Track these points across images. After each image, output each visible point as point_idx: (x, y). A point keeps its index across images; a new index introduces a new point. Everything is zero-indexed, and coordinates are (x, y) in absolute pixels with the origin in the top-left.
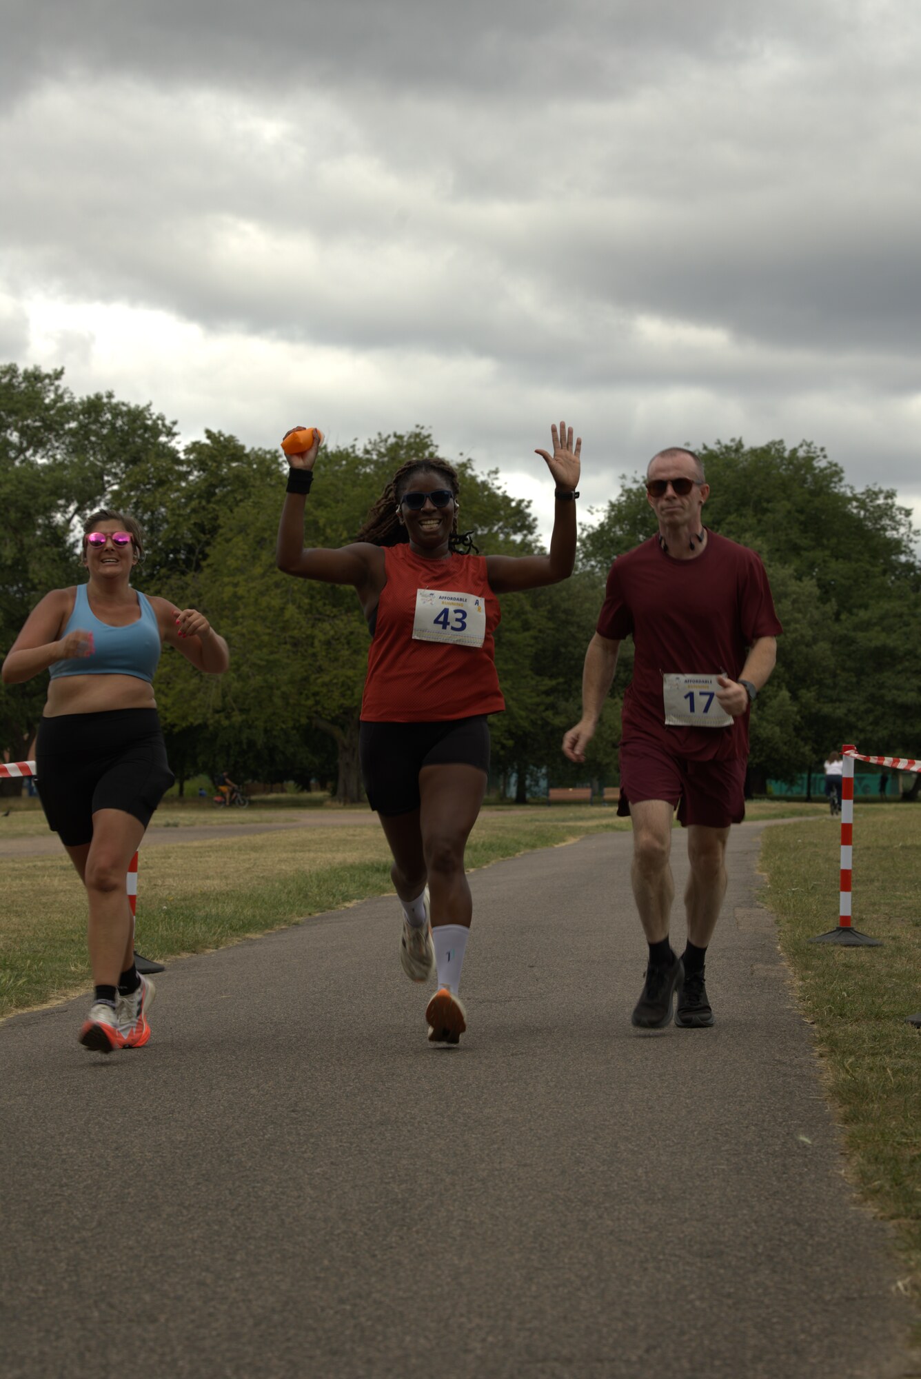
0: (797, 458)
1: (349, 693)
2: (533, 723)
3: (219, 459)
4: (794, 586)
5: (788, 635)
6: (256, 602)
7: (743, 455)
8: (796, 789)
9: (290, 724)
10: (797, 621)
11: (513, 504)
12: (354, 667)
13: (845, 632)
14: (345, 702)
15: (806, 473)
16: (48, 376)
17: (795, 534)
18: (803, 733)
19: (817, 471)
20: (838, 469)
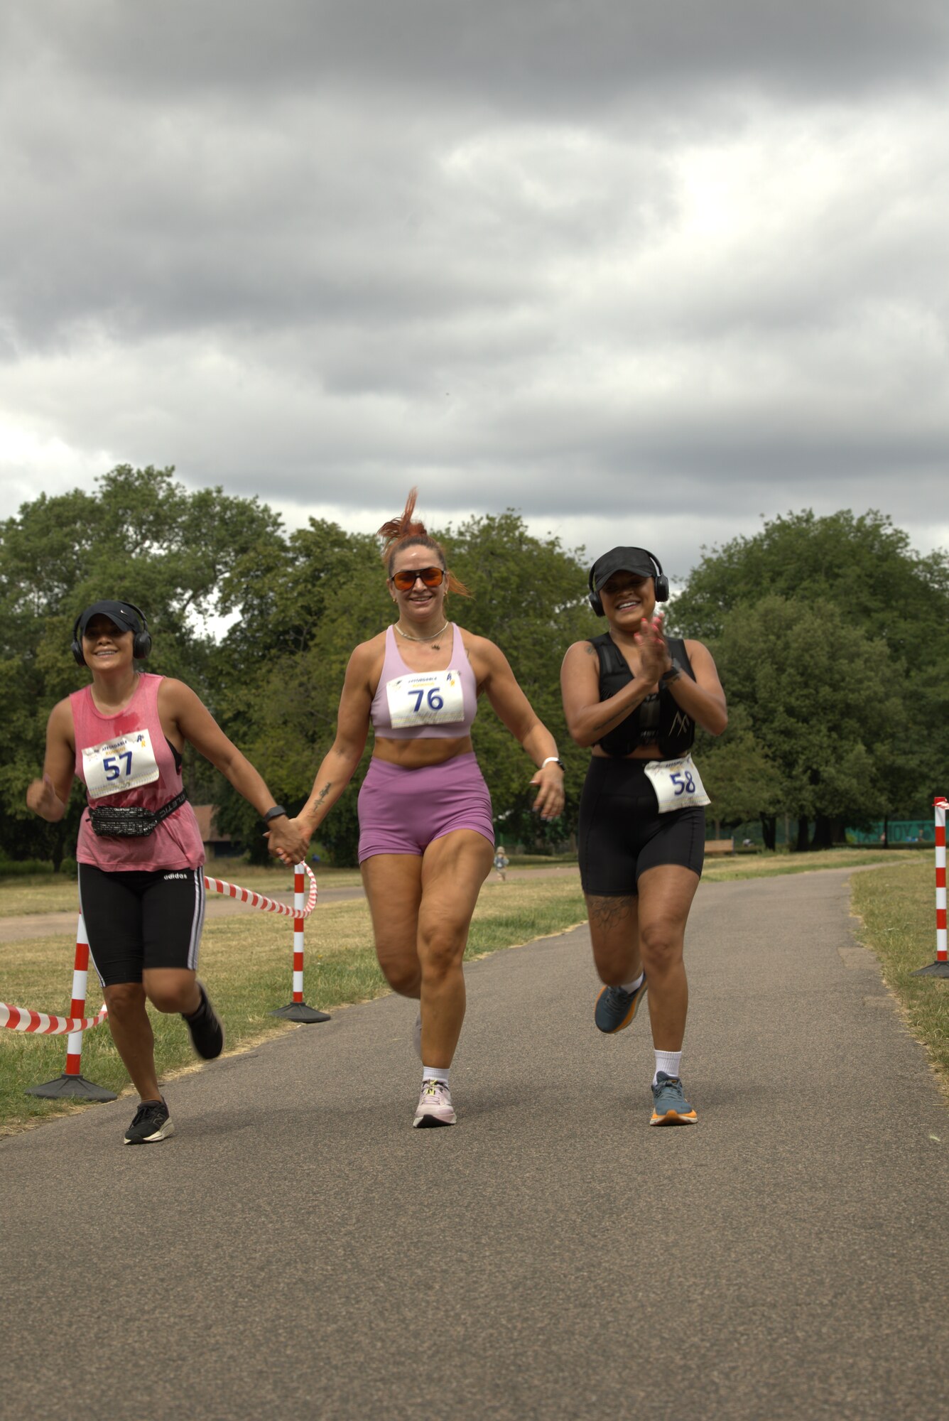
0: (865, 526)
3: (322, 545)
4: (865, 646)
5: (862, 692)
7: (814, 524)
8: (873, 837)
10: (870, 679)
13: (915, 687)
15: (874, 539)
16: (161, 474)
17: (865, 597)
18: (879, 785)
19: (884, 538)
20: (903, 536)
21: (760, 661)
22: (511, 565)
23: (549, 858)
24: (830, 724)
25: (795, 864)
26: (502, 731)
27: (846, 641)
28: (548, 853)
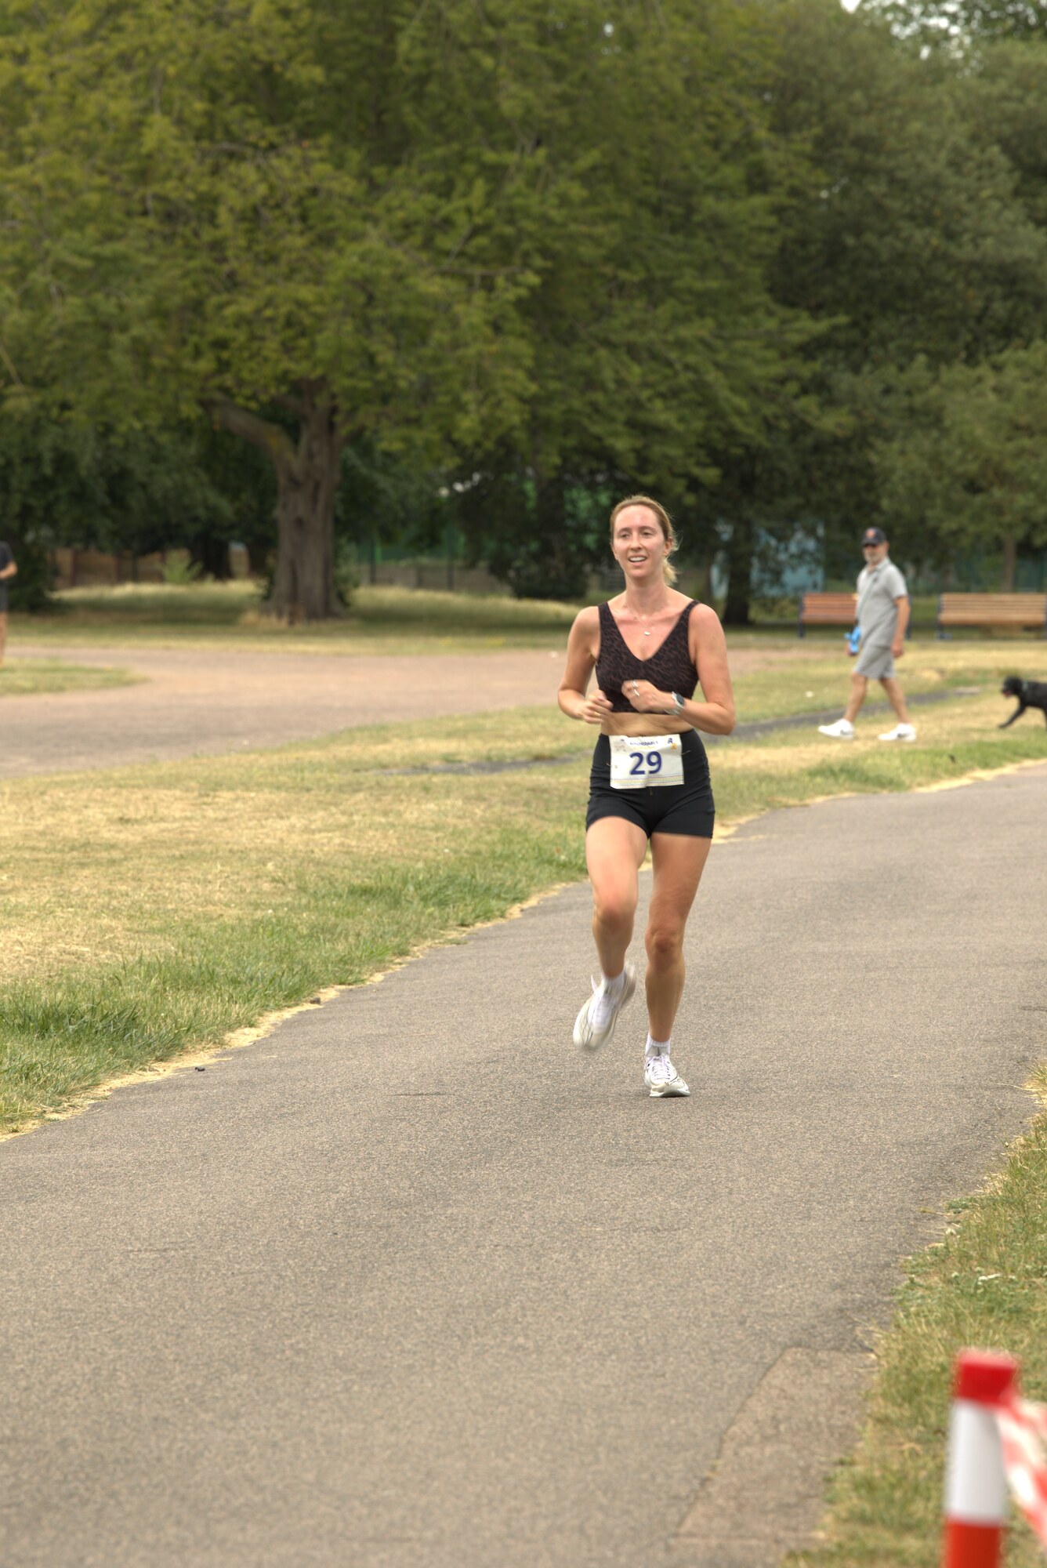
1: (303, 342)
2: (769, 426)
6: (71, 106)
9: (154, 419)
12: (317, 279)
14: (292, 366)
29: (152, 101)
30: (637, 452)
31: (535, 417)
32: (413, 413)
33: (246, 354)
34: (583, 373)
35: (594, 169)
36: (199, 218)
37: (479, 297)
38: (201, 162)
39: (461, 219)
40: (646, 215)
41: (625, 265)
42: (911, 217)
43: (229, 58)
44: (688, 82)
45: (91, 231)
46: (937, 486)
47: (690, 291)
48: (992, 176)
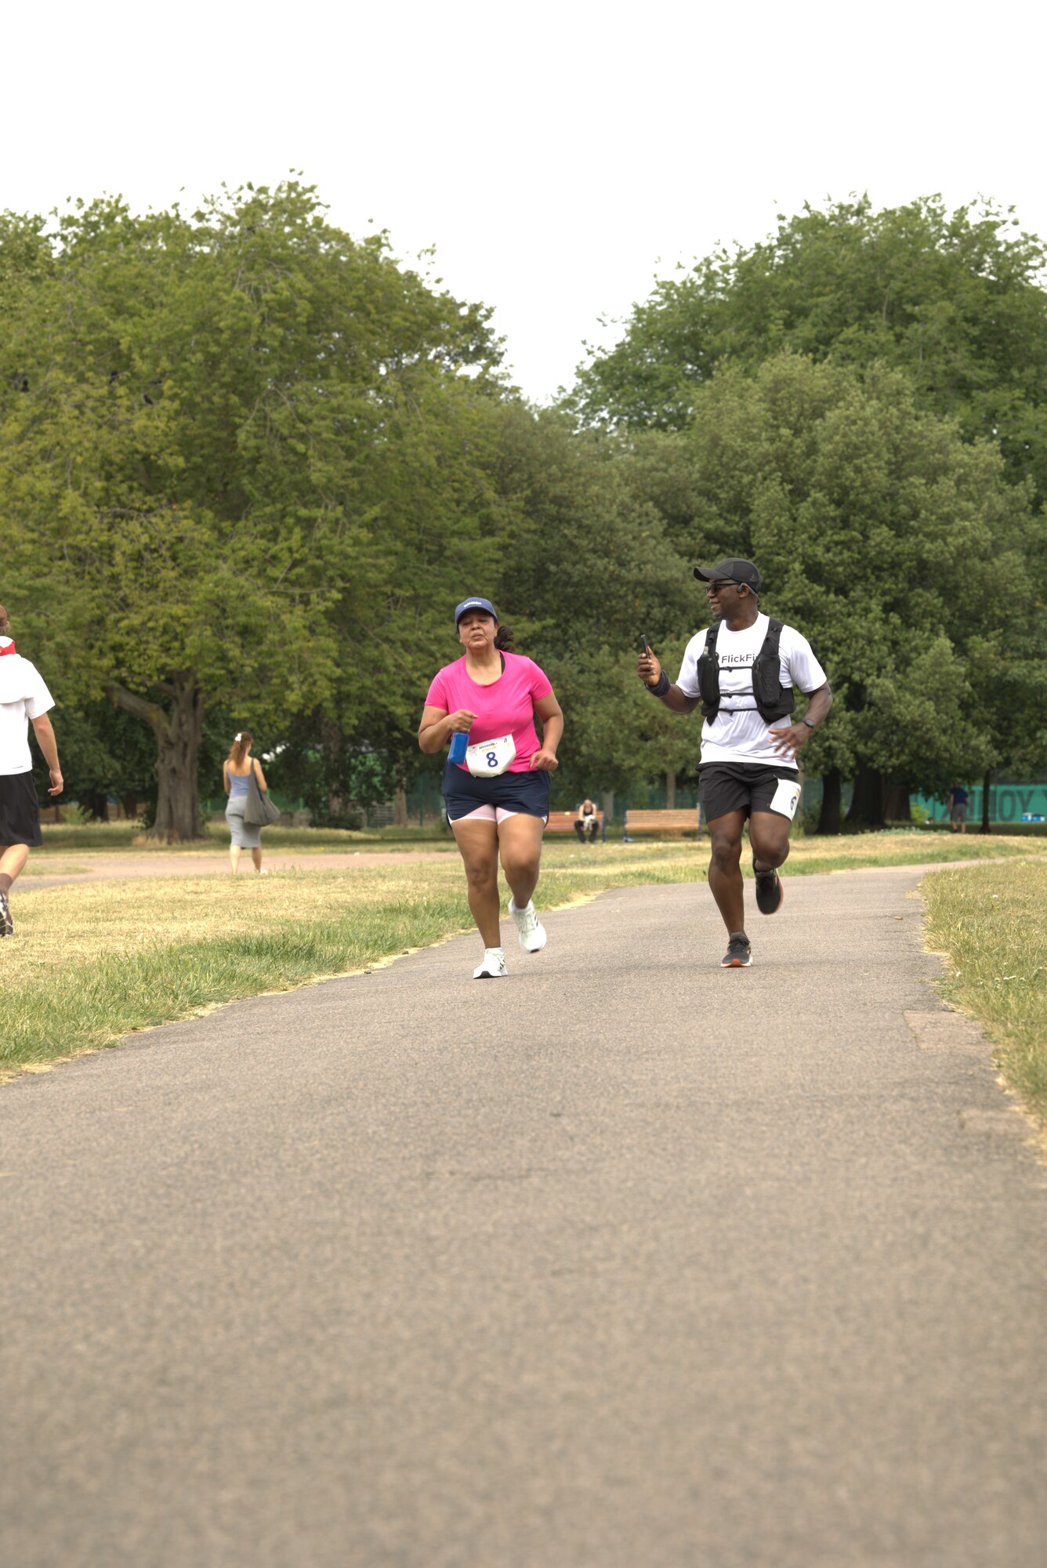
0: (967, 226)
1: (176, 644)
4: (960, 453)
5: (950, 539)
7: (870, 219)
10: (965, 516)
11: (464, 311)
12: (185, 600)
14: (169, 661)
17: (961, 360)
18: (975, 713)
19: (1002, 249)
20: (1040, 246)
21: (760, 475)
22: (298, 278)
23: (357, 835)
24: (888, 598)
25: (815, 855)
26: (273, 594)
27: (924, 442)
28: (353, 826)
29: (66, 481)
30: (411, 715)
31: (339, 693)
32: (255, 692)
33: (136, 653)
34: (372, 661)
35: (376, 519)
36: (101, 560)
37: (299, 609)
38: (101, 522)
39: (285, 555)
40: (411, 551)
41: (399, 586)
42: (594, 551)
43: (120, 452)
44: (438, 459)
45: (25, 570)
46: (620, 736)
47: (443, 603)
48: (649, 522)
